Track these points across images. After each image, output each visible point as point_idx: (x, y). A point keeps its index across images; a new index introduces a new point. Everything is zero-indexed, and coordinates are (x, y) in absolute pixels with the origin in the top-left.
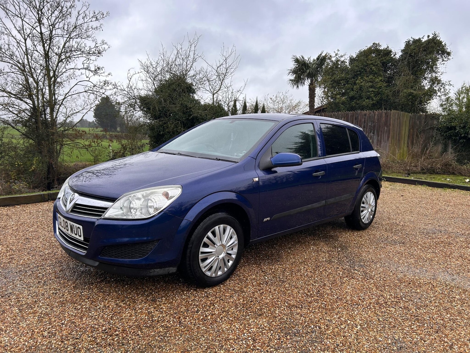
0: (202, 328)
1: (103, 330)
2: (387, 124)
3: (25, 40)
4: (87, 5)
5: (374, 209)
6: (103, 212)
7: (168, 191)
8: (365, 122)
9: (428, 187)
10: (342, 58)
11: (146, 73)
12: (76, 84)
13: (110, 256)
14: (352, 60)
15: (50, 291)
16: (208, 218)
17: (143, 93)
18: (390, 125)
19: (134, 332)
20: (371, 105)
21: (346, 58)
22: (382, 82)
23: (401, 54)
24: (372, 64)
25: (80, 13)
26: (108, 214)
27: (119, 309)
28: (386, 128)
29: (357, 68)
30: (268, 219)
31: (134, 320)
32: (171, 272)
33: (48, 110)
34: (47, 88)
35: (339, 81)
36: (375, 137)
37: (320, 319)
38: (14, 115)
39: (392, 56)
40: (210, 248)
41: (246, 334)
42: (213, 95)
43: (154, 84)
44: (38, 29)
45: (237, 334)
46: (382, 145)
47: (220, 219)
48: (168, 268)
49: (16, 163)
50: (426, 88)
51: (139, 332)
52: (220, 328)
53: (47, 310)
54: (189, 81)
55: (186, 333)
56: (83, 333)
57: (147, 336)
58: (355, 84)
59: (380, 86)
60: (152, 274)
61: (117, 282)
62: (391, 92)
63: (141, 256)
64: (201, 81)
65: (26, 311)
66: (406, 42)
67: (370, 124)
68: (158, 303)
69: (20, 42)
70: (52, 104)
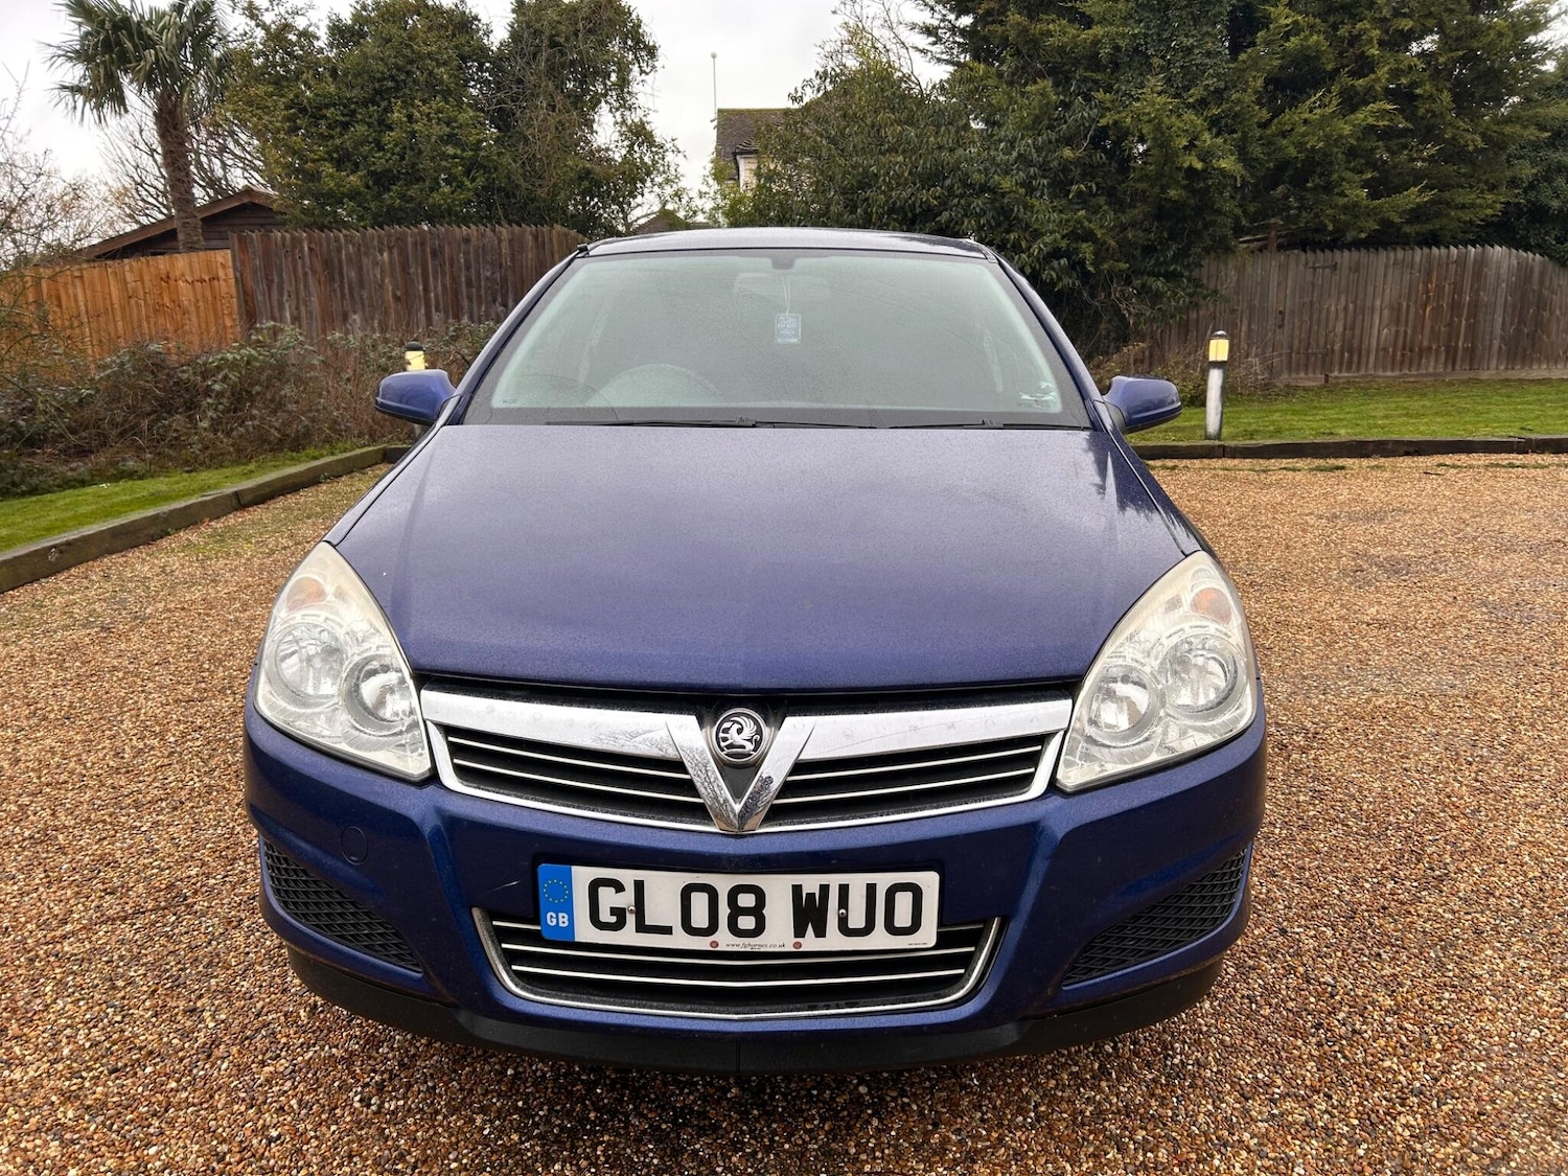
8: (468, 268)
10: (299, 18)
14: (337, 30)
21: (315, 21)
29: (376, 66)
39: (481, 35)
50: (618, 157)
58: (385, 124)
67: (489, 274)
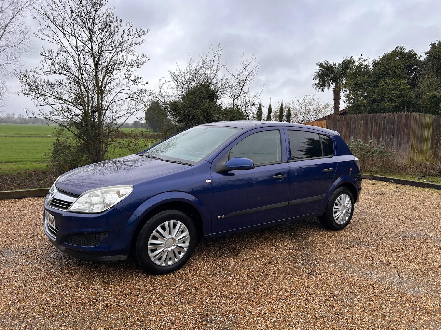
0: (135, 309)
1: (54, 304)
2: (407, 125)
3: (79, 56)
4: (131, 24)
5: (350, 211)
6: (69, 206)
7: (119, 190)
8: (384, 125)
9: (436, 190)
10: (365, 62)
11: (175, 81)
12: (119, 92)
13: (72, 243)
14: (375, 64)
15: (31, 269)
16: (157, 215)
17: (173, 99)
18: (410, 127)
19: (77, 308)
20: (393, 107)
21: (369, 62)
22: (405, 84)
23: (425, 56)
24: (395, 67)
25: (125, 31)
26: (72, 208)
27: (76, 288)
28: (406, 130)
29: (378, 72)
30: (223, 216)
31: (83, 298)
32: (122, 259)
33: (96, 115)
34: (96, 96)
35: (361, 84)
36: (394, 138)
37: (243, 309)
38: (68, 119)
39: (418, 58)
40: (159, 241)
41: (168, 317)
42: (234, 100)
43: (182, 92)
44: (90, 46)
45: (161, 316)
46: (401, 147)
47: (170, 215)
48: (119, 256)
49: (69, 160)
51: (81, 308)
52: (150, 310)
53: (21, 284)
54: (212, 88)
55: (119, 313)
56: (37, 305)
57: (86, 312)
58: (377, 86)
59: (403, 89)
60: (104, 260)
61: (87, 265)
62: (414, 94)
63: (94, 244)
64: (223, 88)
65: (5, 284)
66: (431, 44)
67: (390, 126)
68: (110, 285)
69: (75, 58)
70: (100, 109)
